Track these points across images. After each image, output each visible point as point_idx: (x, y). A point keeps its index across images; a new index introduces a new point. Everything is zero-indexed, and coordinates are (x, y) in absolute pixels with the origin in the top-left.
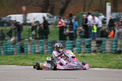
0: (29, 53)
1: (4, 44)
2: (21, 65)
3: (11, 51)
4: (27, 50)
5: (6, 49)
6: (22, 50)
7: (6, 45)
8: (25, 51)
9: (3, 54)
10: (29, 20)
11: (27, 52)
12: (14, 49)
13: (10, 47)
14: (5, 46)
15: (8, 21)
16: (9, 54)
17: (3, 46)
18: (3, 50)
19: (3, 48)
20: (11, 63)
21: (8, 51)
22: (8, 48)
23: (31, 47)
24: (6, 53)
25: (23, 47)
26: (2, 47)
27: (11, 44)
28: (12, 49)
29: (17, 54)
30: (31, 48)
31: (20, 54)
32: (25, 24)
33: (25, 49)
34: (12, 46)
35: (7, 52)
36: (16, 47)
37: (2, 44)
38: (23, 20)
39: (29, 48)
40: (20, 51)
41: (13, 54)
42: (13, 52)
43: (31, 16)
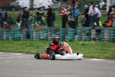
0: (34, 39)
1: (12, 30)
2: (26, 53)
3: (18, 37)
4: (33, 36)
5: (14, 35)
6: (28, 36)
7: (14, 31)
8: (31, 37)
9: (10, 39)
10: (35, 5)
11: (33, 38)
12: (21, 35)
13: (17, 33)
14: (12, 32)
15: (16, 6)
16: (17, 40)
17: (11, 32)
18: (11, 35)
19: (11, 33)
20: (17, 51)
21: (16, 37)
22: (16, 34)
23: (37, 33)
24: (14, 39)
25: (29, 33)
26: (9, 33)
27: (18, 30)
28: (19, 35)
29: (23, 40)
30: (37, 35)
31: (26, 40)
32: (32, 9)
33: (31, 35)
34: (19, 32)
35: (14, 37)
36: (23, 33)
37: (10, 30)
38: (30, 5)
39: (34, 35)
40: (26, 37)
41: (20, 40)
42: (19, 38)
43: (38, 2)
